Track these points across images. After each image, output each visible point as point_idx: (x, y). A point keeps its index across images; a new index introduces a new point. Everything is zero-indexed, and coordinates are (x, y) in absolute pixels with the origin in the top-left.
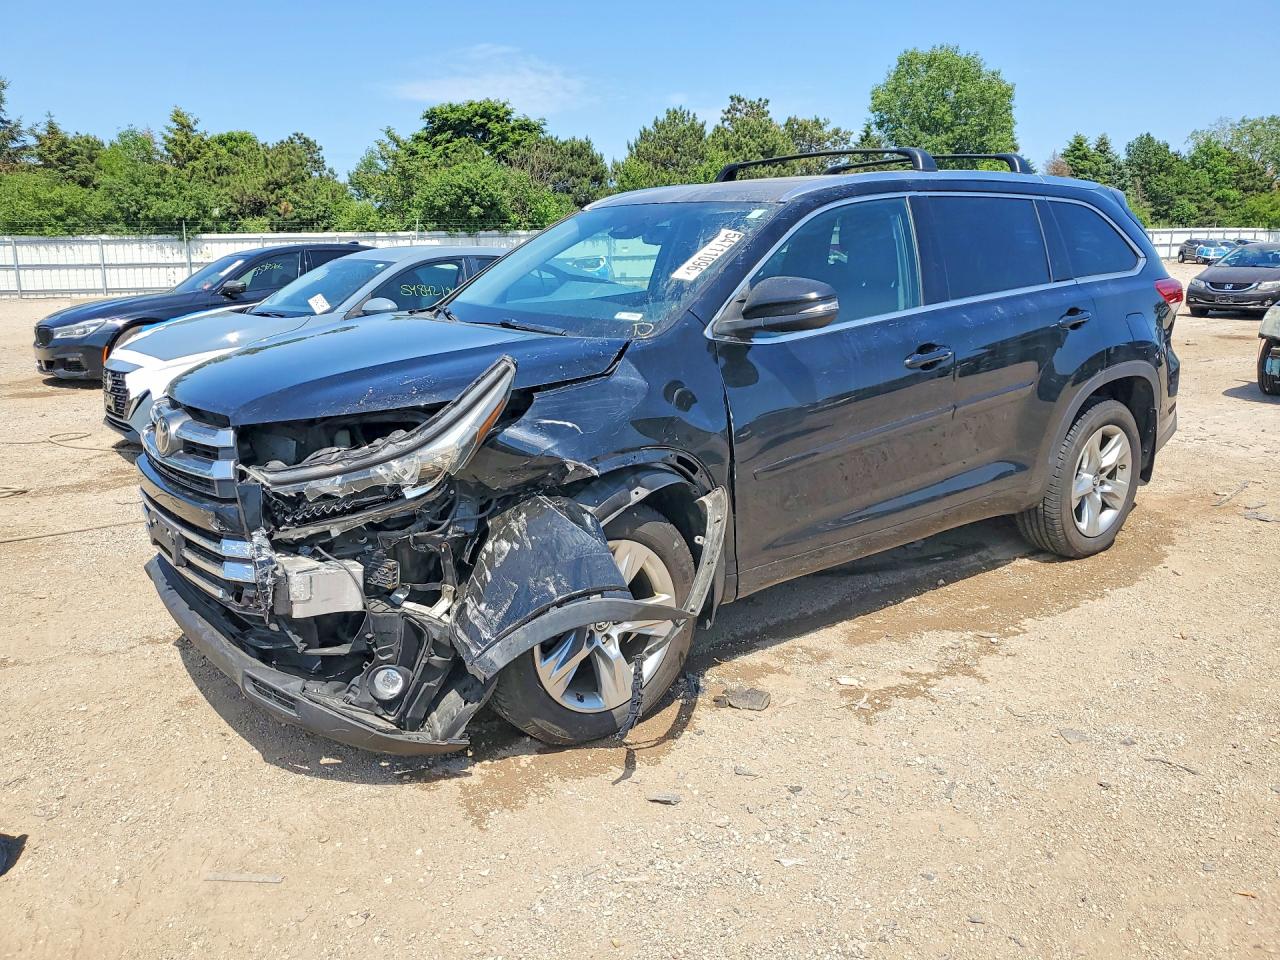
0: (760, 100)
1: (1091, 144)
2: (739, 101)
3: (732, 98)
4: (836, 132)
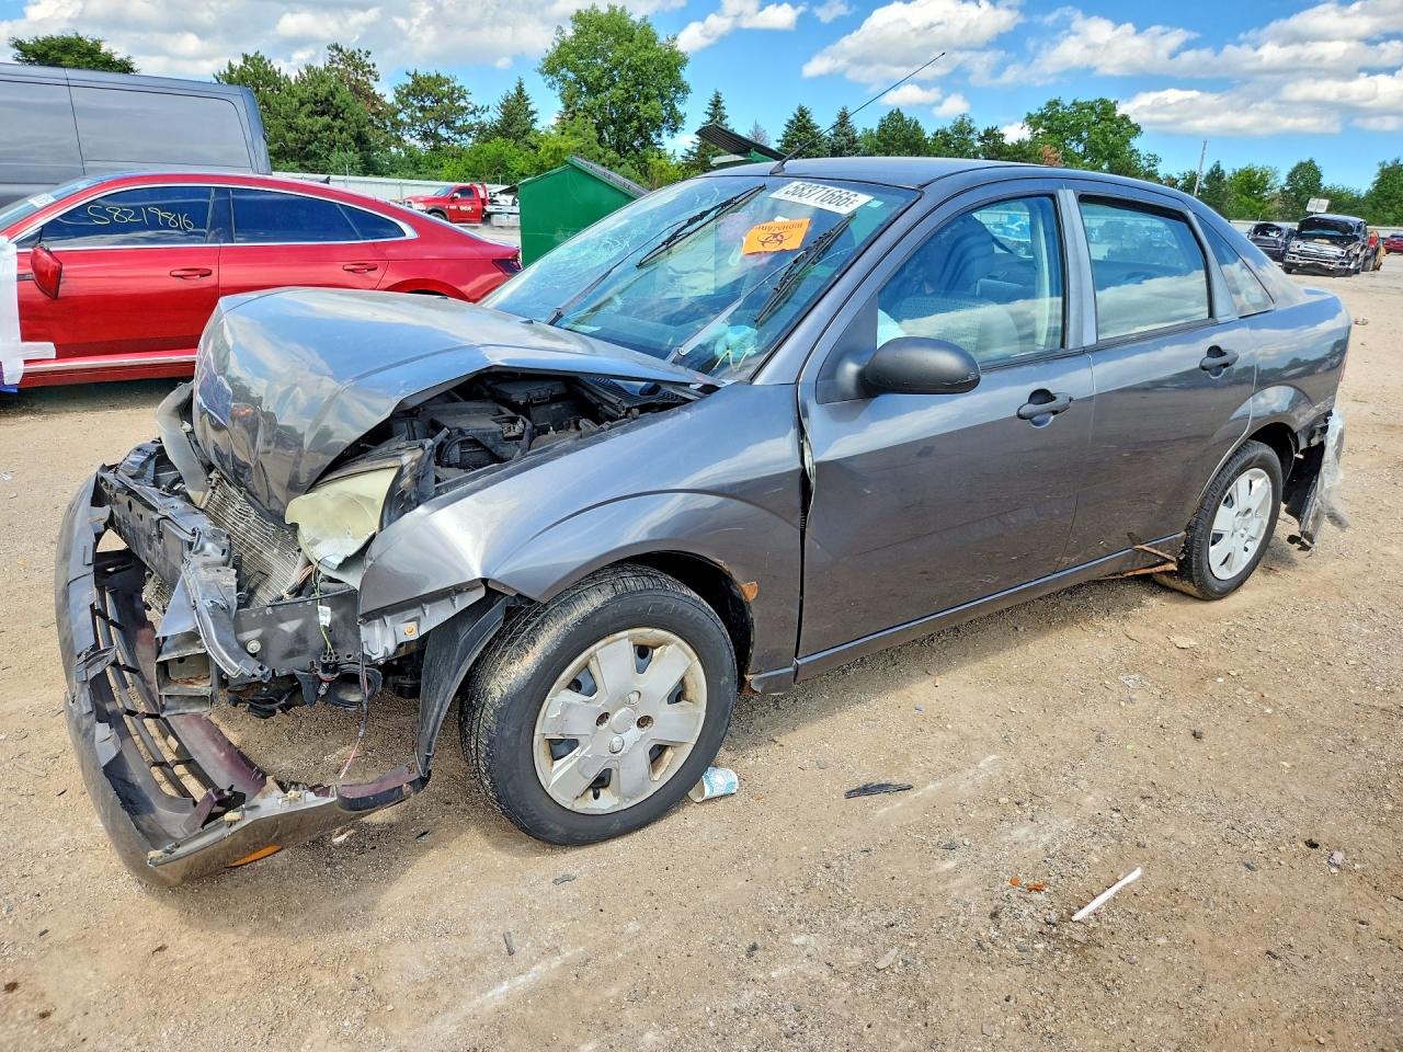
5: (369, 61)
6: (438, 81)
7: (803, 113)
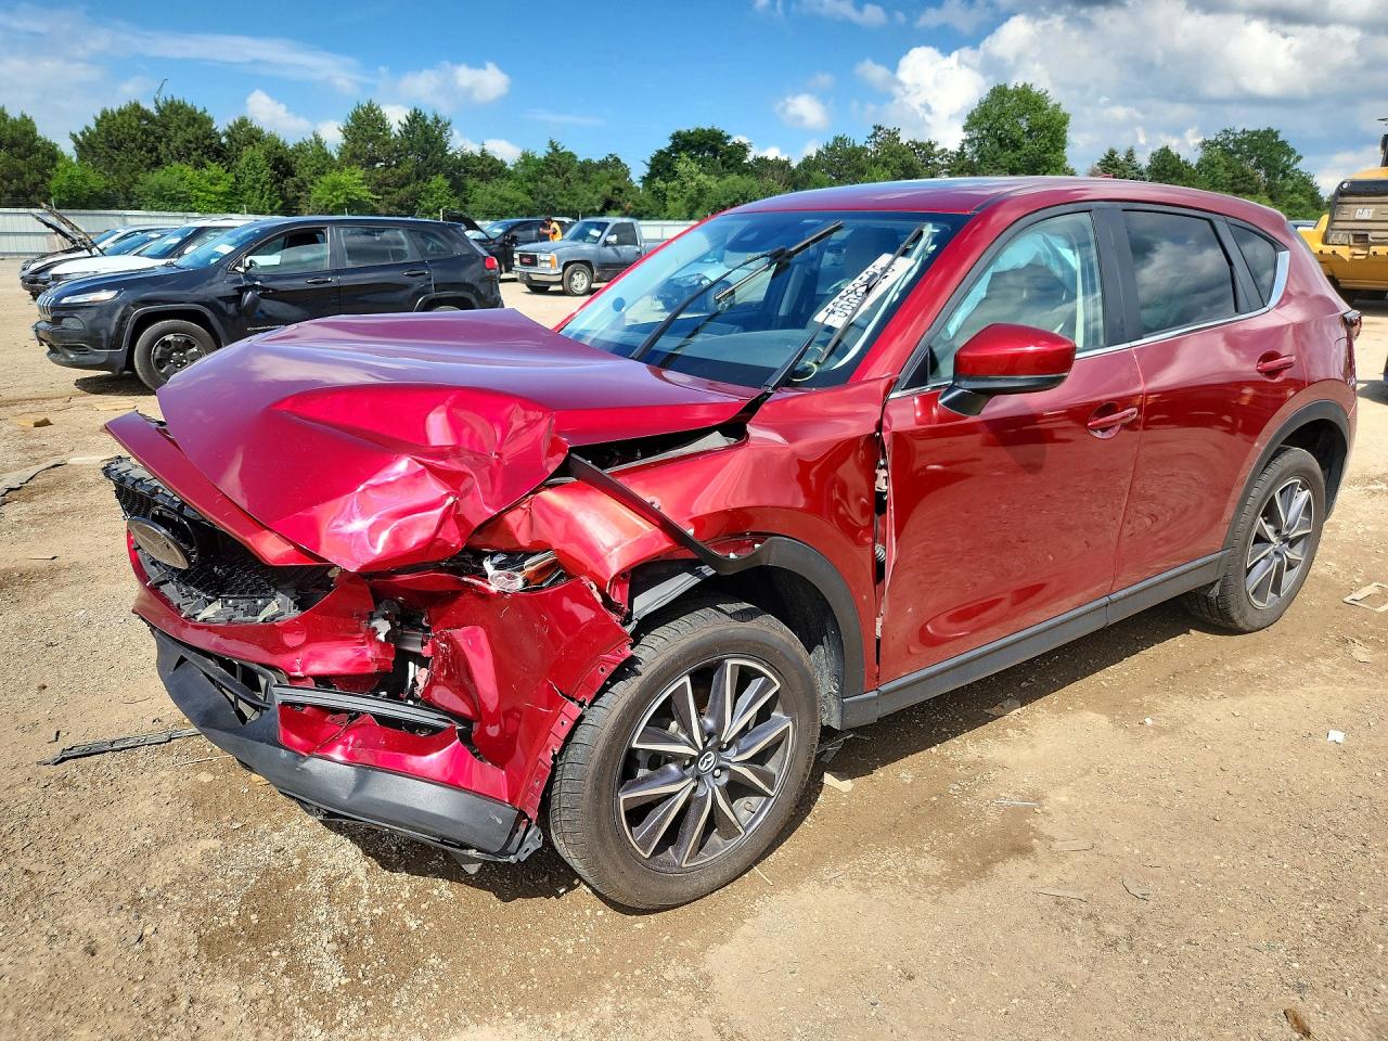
0: (894, 129)
1: (1121, 157)
2: (880, 128)
3: (875, 127)
4: (944, 150)
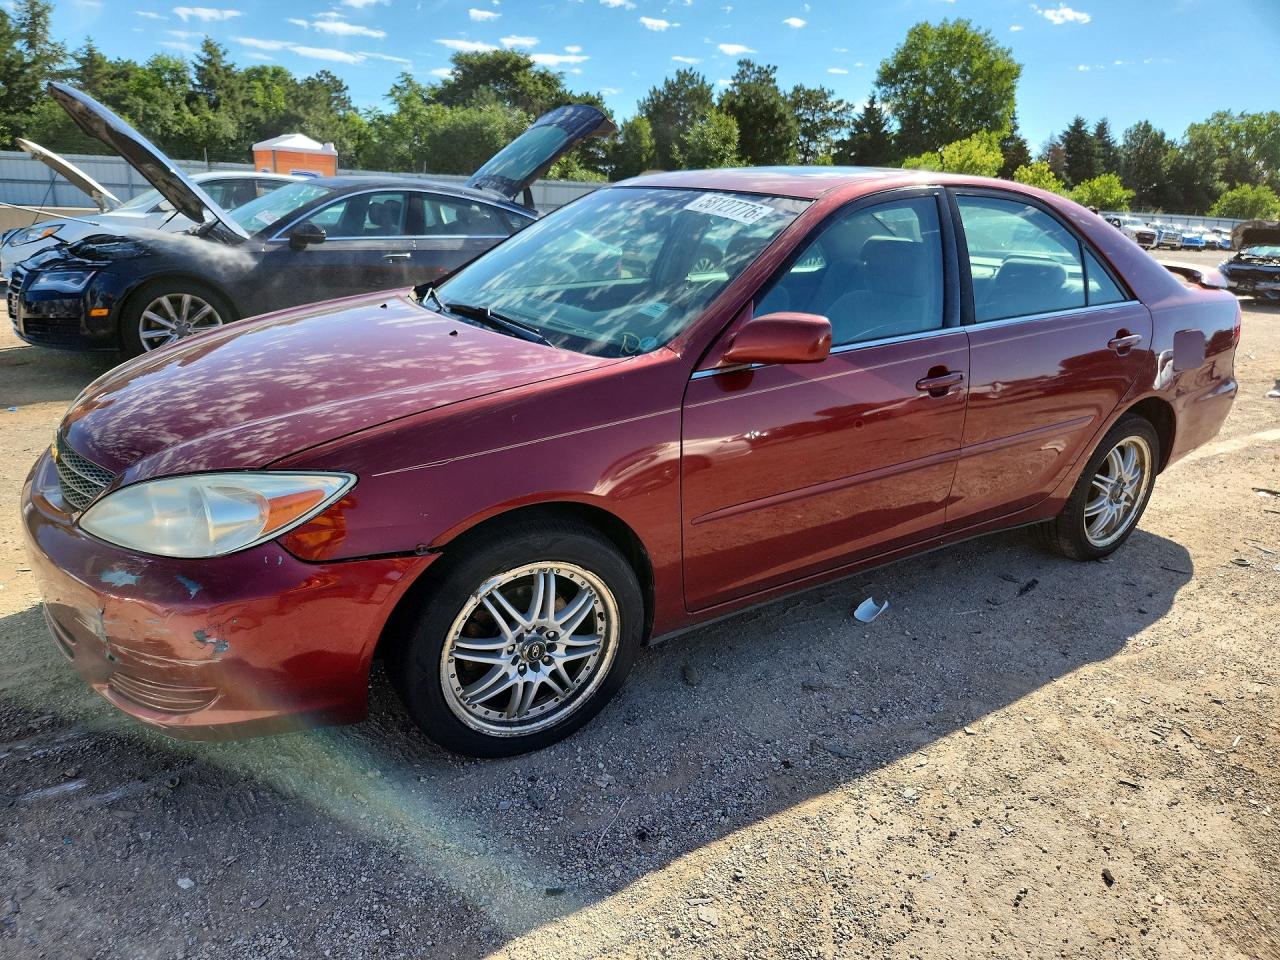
0: (769, 66)
1: (1091, 130)
2: (748, 66)
3: (740, 63)
4: (841, 102)
5: (772, 76)
6: (823, 95)
7: (1079, 123)
